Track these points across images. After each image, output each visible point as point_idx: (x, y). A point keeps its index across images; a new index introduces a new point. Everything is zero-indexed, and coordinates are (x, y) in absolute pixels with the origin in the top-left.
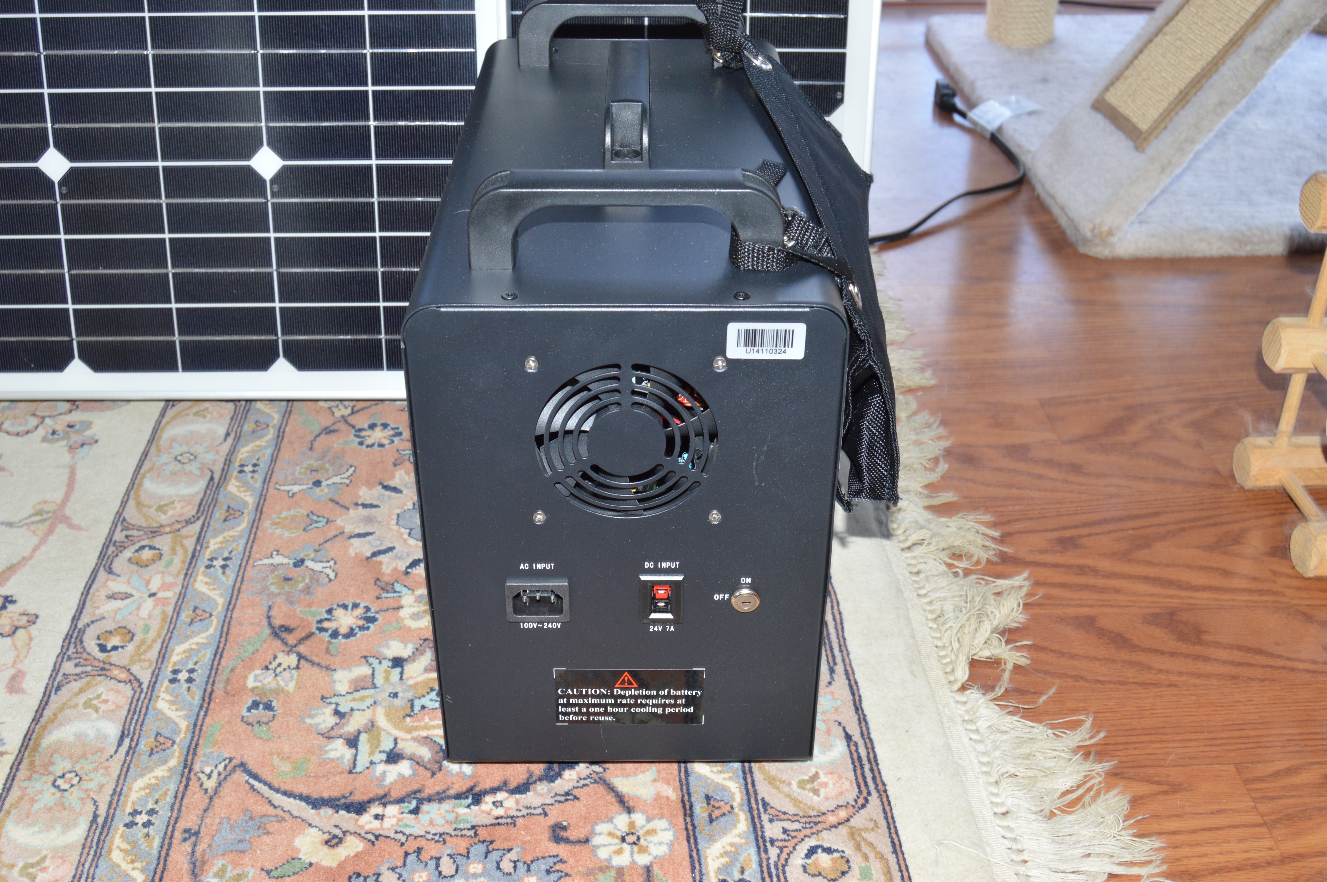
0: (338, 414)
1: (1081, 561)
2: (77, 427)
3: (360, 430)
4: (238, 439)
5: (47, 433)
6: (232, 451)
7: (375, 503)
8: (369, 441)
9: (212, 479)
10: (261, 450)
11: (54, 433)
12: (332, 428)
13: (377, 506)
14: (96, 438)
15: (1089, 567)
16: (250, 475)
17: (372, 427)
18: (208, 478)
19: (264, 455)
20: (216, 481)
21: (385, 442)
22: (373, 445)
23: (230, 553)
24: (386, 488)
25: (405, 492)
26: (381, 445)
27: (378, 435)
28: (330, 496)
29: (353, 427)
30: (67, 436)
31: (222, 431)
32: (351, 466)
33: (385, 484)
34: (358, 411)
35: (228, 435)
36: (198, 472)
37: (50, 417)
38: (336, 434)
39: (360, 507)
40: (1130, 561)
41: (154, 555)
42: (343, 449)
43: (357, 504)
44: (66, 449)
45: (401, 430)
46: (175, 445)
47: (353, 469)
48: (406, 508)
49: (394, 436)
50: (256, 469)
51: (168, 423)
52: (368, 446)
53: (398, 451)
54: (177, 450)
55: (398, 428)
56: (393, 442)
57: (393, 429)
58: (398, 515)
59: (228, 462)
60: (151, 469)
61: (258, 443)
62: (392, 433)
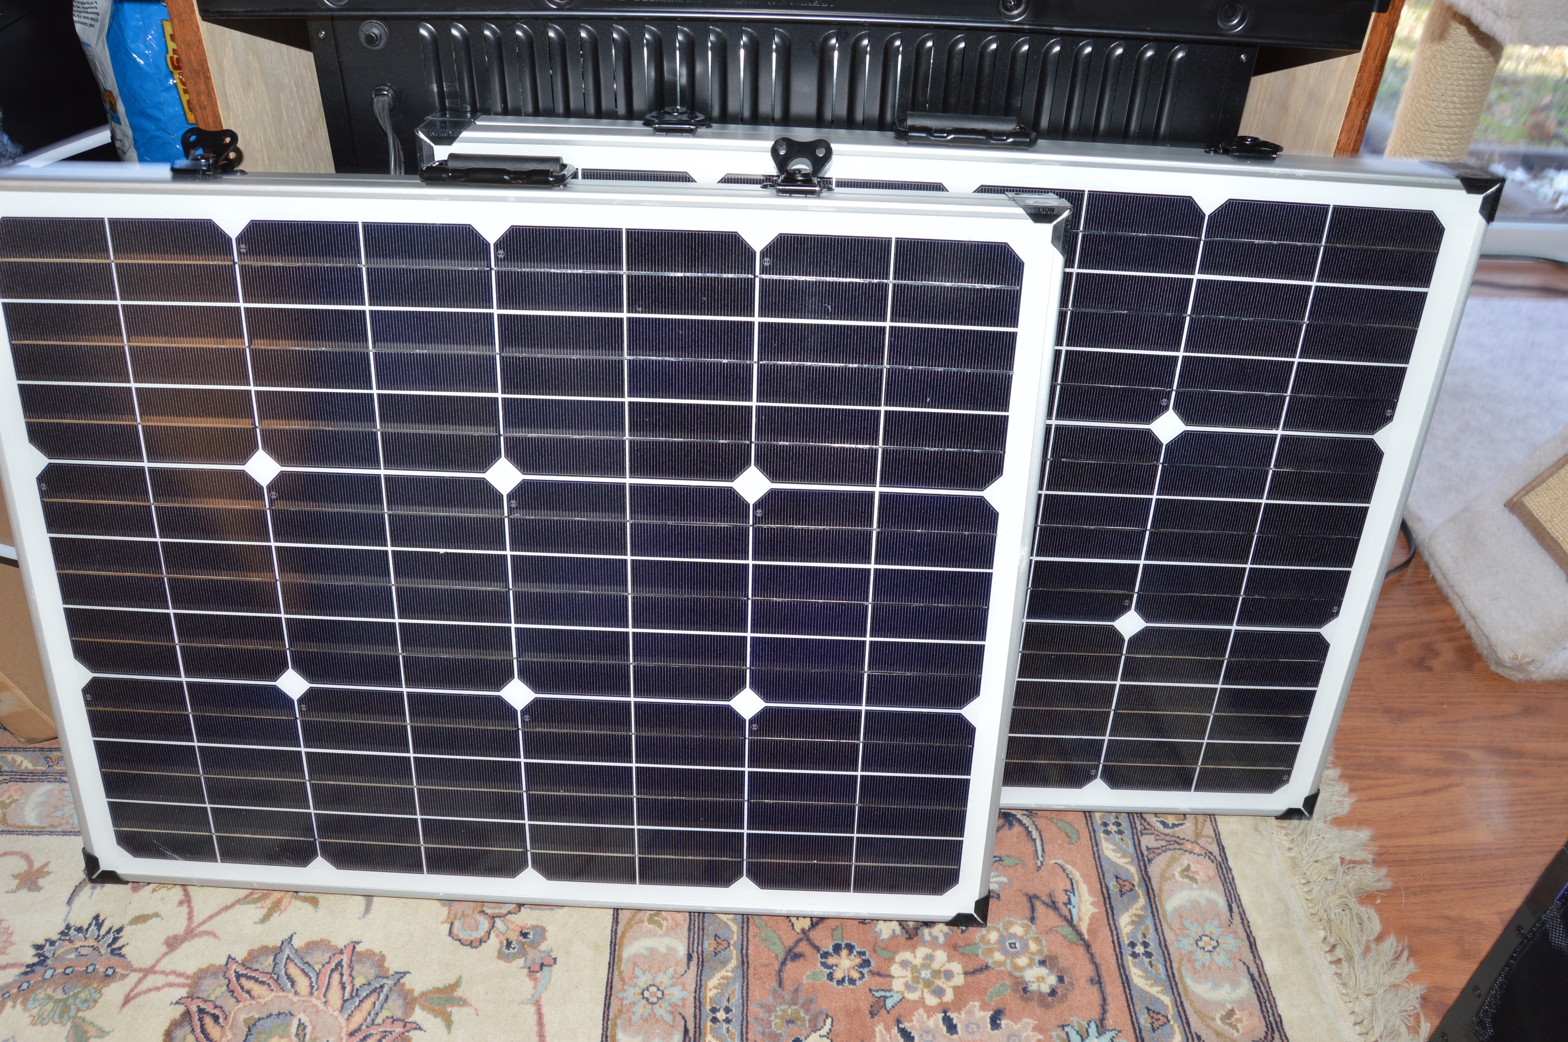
0: (798, 928)
2: (531, 936)
3: (825, 955)
4: (701, 964)
5: (501, 944)
6: (699, 987)
8: (838, 975)
9: (686, 1031)
10: (727, 985)
11: (508, 944)
12: (798, 950)
14: (553, 955)
16: (725, 1025)
17: (837, 948)
18: (682, 1029)
19: (733, 992)
20: (691, 1034)
21: (855, 975)
22: (843, 979)
26: (852, 981)
27: (845, 964)
29: (818, 950)
30: (523, 953)
31: (682, 950)
32: (827, 1016)
34: (816, 926)
35: (690, 957)
36: (668, 1018)
37: (499, 917)
38: (802, 960)
42: (813, 986)
44: (526, 972)
45: (867, 957)
46: (637, 972)
47: (829, 1021)
49: (861, 966)
50: (730, 1015)
51: (623, 934)
52: (838, 983)
53: (870, 990)
54: (643, 982)
55: (864, 953)
56: (862, 976)
57: (859, 954)
59: (698, 1002)
60: (620, 1011)
61: (723, 973)
62: (858, 961)
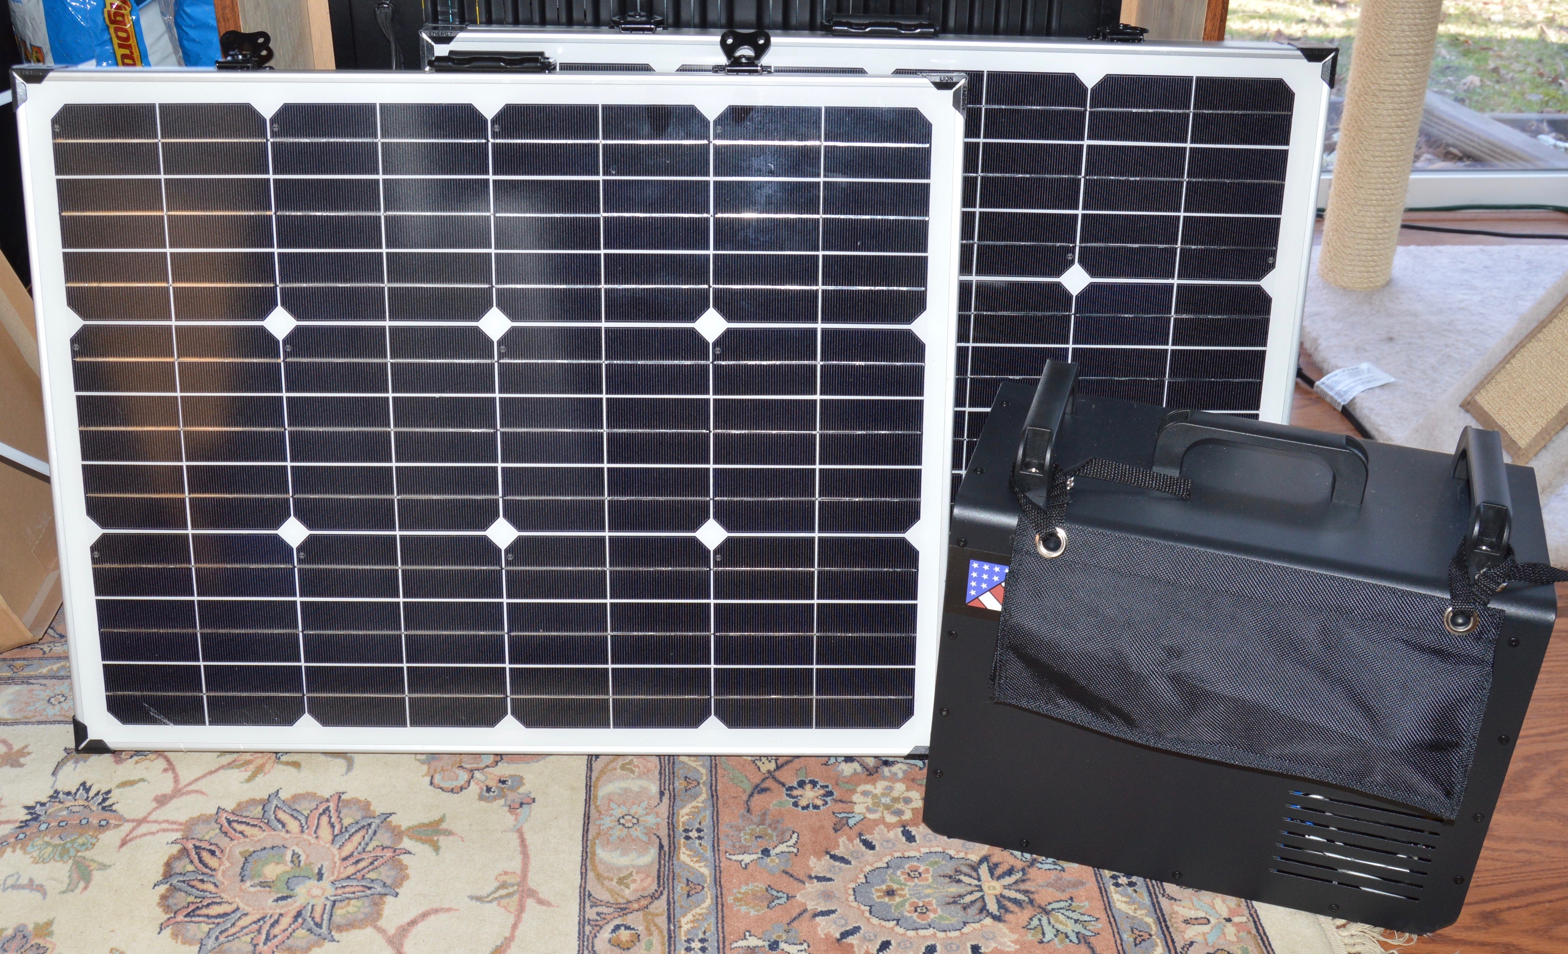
0: (764, 769)
1: (1506, 939)
2: (509, 783)
3: (791, 788)
4: (673, 798)
5: (481, 789)
6: (672, 815)
7: (828, 876)
8: (803, 802)
9: (661, 847)
10: (699, 812)
11: (489, 790)
12: (763, 786)
13: (830, 880)
14: (532, 796)
15: (1513, 946)
16: (697, 842)
17: (801, 784)
18: (657, 845)
19: (704, 817)
20: (666, 848)
21: (819, 802)
22: (808, 807)
23: (705, 933)
24: (834, 857)
25: (853, 863)
26: (816, 807)
27: (809, 795)
28: (782, 868)
29: (784, 785)
30: (502, 795)
31: (654, 789)
32: (794, 832)
33: (832, 853)
34: (782, 766)
35: (662, 794)
36: (645, 838)
37: (478, 770)
38: (768, 793)
39: (815, 881)
40: (1551, 938)
41: (631, 935)
42: (780, 812)
43: (810, 877)
44: (507, 808)
45: (830, 788)
46: (613, 805)
47: (795, 835)
48: (859, 881)
49: (824, 795)
50: (702, 834)
51: (598, 779)
52: (803, 808)
53: (834, 813)
54: (618, 812)
55: (827, 787)
56: (826, 803)
57: (822, 787)
58: (854, 889)
59: (672, 826)
60: (598, 834)
61: (694, 804)
62: (822, 792)
